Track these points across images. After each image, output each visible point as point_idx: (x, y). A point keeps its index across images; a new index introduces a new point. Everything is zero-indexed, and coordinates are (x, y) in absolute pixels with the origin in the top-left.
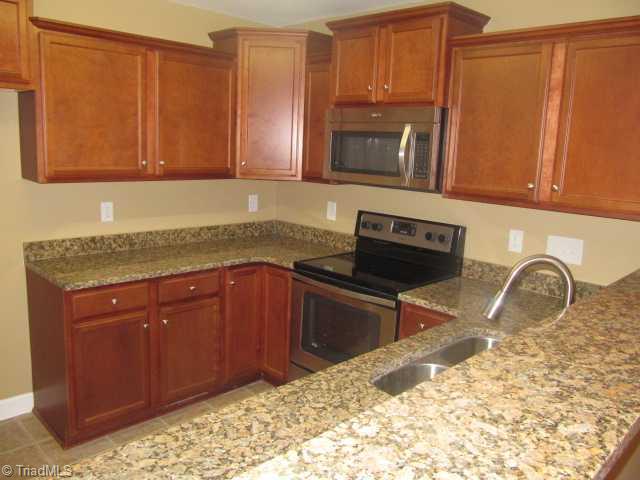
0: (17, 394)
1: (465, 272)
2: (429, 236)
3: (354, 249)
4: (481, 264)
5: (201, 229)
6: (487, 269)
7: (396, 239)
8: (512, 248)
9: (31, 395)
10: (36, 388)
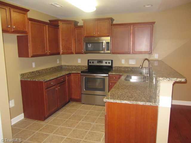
0: (18, 115)
1: (114, 69)
2: (106, 63)
3: (87, 68)
4: (117, 67)
5: (51, 68)
6: (118, 68)
7: (98, 64)
8: (123, 63)
9: (23, 114)
10: (24, 112)
